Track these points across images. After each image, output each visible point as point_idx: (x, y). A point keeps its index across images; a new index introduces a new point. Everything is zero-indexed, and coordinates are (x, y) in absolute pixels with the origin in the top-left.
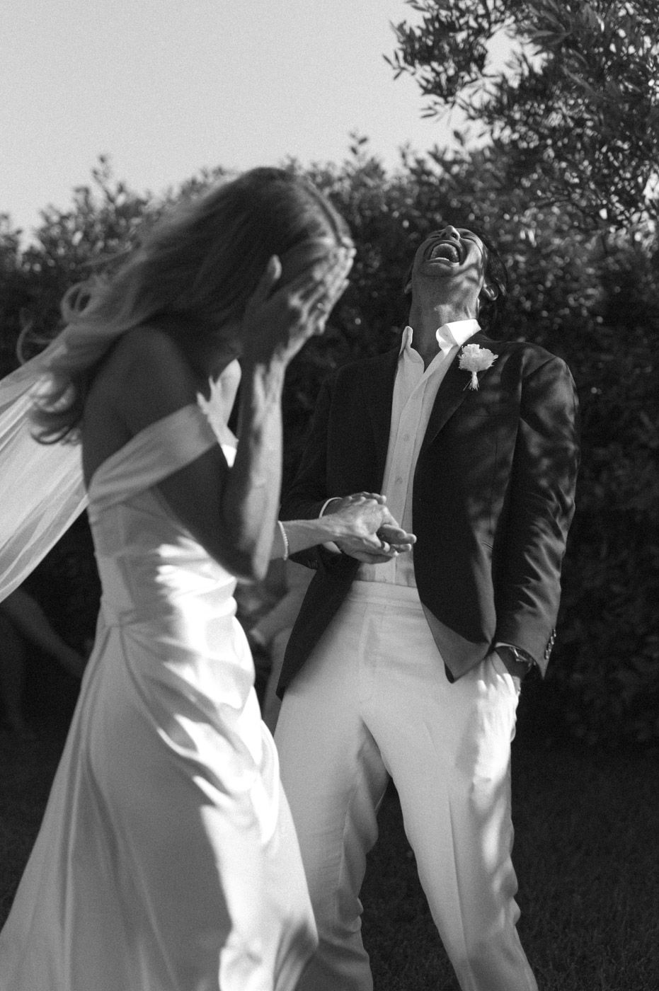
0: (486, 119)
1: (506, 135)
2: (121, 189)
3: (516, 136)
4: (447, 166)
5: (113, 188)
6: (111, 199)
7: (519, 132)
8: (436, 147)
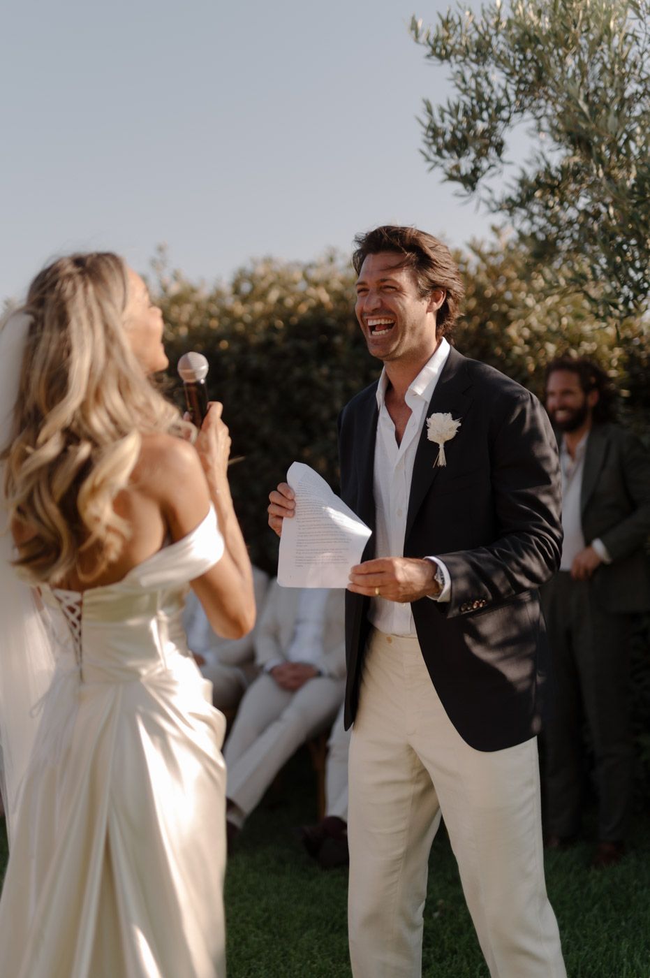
0: (507, 212)
1: (526, 227)
2: (176, 277)
3: (535, 228)
4: (483, 258)
5: (167, 276)
6: (165, 289)
7: (537, 224)
8: (474, 240)
